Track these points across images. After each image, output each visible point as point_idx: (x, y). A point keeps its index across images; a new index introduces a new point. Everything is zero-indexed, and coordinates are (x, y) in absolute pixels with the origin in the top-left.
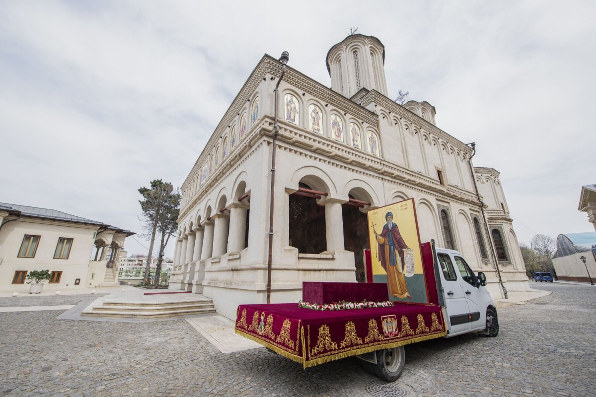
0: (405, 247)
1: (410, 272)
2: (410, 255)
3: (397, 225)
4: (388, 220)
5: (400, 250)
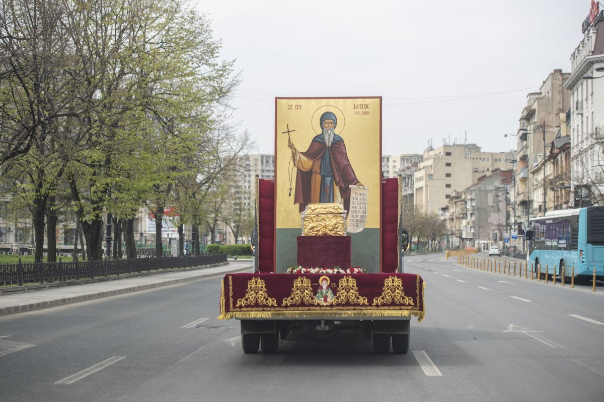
0: (355, 181)
1: (357, 225)
2: (362, 197)
3: (343, 140)
4: (324, 126)
5: (344, 186)
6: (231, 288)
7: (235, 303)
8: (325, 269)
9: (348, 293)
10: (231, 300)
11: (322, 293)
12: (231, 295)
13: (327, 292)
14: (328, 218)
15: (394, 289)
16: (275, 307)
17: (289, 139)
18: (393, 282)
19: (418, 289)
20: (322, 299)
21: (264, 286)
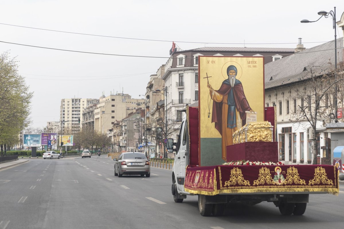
0: (249, 109)
2: (253, 118)
3: (241, 83)
4: (230, 74)
5: (242, 112)
6: (220, 174)
7: (223, 184)
8: (264, 163)
9: (293, 177)
10: (221, 182)
11: (277, 177)
12: (220, 178)
13: (280, 177)
14: (262, 131)
15: (321, 174)
16: (249, 186)
17: (208, 82)
18: (320, 171)
19: (335, 175)
20: (278, 181)
21: (241, 173)
